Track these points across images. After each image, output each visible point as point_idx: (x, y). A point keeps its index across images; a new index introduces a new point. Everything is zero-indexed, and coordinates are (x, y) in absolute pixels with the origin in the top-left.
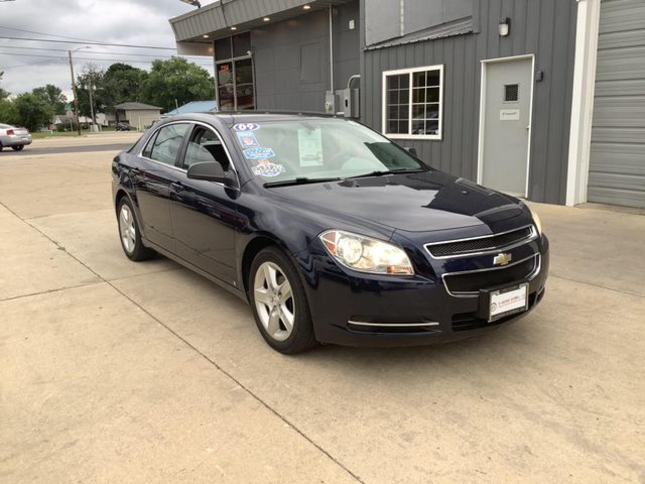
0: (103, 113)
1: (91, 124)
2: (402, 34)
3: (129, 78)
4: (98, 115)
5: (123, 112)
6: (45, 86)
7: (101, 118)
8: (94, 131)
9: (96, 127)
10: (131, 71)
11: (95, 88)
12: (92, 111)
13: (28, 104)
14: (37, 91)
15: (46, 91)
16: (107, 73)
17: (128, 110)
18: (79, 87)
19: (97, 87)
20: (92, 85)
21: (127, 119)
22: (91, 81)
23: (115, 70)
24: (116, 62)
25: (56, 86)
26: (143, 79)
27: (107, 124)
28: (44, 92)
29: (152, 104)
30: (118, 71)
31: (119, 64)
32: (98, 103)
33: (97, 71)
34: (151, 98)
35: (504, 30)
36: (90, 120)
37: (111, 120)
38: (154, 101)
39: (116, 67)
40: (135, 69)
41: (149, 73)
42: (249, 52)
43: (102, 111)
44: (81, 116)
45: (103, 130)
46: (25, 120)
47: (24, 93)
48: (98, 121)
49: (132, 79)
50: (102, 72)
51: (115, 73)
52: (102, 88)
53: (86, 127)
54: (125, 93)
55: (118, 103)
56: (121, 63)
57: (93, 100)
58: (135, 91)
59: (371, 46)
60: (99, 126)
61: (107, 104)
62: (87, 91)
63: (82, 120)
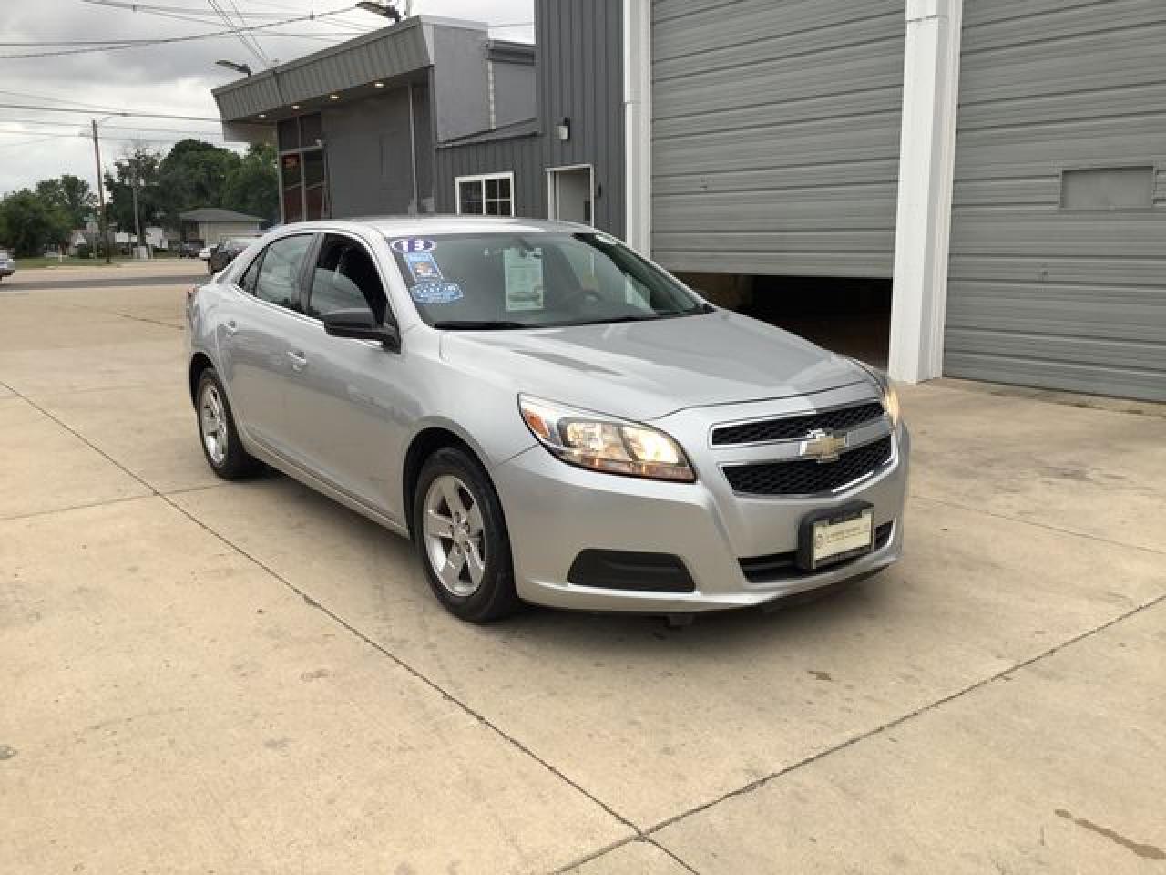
0: (159, 226)
1: (135, 245)
2: (493, 127)
3: (208, 166)
4: (148, 230)
5: (194, 225)
6: (60, 178)
7: (155, 236)
8: (139, 257)
9: (143, 250)
10: (211, 154)
11: (142, 183)
12: (137, 223)
13: (22, 209)
14: (45, 187)
15: (61, 186)
16: (170, 155)
17: (203, 222)
18: (117, 181)
19: (147, 182)
20: (137, 178)
21: (201, 237)
22: (138, 171)
23: (184, 152)
24: (187, 137)
25: (80, 178)
26: (232, 167)
27: (165, 246)
28: (58, 188)
29: (245, 212)
30: (188, 153)
31: (191, 141)
32: (150, 210)
33: (150, 152)
34: (244, 201)
35: (564, 133)
36: (135, 239)
37: (173, 238)
38: (250, 206)
39: (187, 147)
40: (220, 150)
41: (242, 157)
42: (319, 141)
43: (157, 223)
44: (118, 231)
45: (155, 256)
46: (17, 238)
47: (21, 189)
48: (149, 241)
49: (215, 167)
50: (158, 154)
51: (184, 157)
52: (156, 184)
53: (126, 252)
54: (201, 191)
55: (188, 210)
56: (195, 138)
57: (140, 203)
58: (218, 190)
59: (445, 142)
60: (148, 250)
61: (166, 211)
62: (129, 188)
63: (122, 237)
